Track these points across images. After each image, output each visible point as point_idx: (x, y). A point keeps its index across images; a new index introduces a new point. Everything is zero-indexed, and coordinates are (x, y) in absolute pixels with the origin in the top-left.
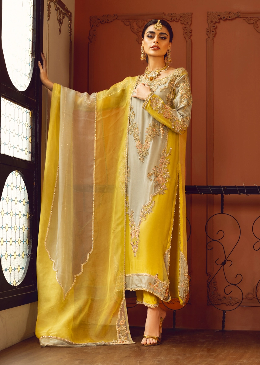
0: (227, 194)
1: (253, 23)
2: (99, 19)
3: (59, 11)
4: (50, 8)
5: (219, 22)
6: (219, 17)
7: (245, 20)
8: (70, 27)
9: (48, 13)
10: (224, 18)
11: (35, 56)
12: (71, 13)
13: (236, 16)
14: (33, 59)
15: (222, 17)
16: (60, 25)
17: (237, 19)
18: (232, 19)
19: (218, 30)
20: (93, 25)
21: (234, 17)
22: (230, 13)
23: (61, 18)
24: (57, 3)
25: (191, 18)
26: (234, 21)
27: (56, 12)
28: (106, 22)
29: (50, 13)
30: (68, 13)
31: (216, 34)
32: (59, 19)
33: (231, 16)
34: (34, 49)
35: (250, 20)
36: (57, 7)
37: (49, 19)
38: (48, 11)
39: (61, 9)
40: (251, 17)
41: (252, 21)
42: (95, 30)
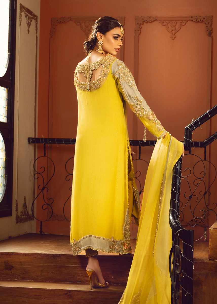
0: (143, 146)
1: (165, 25)
2: (57, 21)
3: (28, 17)
4: (21, 16)
5: (143, 24)
6: (143, 20)
7: (160, 22)
8: (36, 27)
9: (20, 21)
10: (146, 21)
11: (10, 53)
12: (37, 17)
13: (154, 19)
14: (9, 54)
15: (145, 20)
16: (28, 27)
17: (155, 22)
18: (152, 22)
19: (142, 30)
20: (53, 25)
21: (153, 21)
22: (150, 17)
23: (30, 22)
24: (27, 12)
25: (124, 20)
26: (153, 23)
27: (25, 18)
28: (62, 23)
29: (21, 20)
30: (35, 17)
31: (140, 33)
32: (28, 22)
33: (151, 20)
34: (10, 47)
35: (163, 23)
36: (26, 14)
37: (20, 25)
38: (20, 19)
39: (29, 15)
40: (164, 21)
41: (165, 24)
42: (55, 29)
